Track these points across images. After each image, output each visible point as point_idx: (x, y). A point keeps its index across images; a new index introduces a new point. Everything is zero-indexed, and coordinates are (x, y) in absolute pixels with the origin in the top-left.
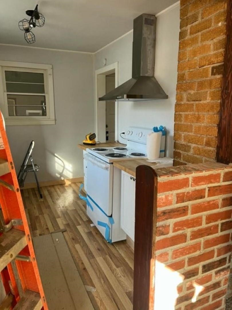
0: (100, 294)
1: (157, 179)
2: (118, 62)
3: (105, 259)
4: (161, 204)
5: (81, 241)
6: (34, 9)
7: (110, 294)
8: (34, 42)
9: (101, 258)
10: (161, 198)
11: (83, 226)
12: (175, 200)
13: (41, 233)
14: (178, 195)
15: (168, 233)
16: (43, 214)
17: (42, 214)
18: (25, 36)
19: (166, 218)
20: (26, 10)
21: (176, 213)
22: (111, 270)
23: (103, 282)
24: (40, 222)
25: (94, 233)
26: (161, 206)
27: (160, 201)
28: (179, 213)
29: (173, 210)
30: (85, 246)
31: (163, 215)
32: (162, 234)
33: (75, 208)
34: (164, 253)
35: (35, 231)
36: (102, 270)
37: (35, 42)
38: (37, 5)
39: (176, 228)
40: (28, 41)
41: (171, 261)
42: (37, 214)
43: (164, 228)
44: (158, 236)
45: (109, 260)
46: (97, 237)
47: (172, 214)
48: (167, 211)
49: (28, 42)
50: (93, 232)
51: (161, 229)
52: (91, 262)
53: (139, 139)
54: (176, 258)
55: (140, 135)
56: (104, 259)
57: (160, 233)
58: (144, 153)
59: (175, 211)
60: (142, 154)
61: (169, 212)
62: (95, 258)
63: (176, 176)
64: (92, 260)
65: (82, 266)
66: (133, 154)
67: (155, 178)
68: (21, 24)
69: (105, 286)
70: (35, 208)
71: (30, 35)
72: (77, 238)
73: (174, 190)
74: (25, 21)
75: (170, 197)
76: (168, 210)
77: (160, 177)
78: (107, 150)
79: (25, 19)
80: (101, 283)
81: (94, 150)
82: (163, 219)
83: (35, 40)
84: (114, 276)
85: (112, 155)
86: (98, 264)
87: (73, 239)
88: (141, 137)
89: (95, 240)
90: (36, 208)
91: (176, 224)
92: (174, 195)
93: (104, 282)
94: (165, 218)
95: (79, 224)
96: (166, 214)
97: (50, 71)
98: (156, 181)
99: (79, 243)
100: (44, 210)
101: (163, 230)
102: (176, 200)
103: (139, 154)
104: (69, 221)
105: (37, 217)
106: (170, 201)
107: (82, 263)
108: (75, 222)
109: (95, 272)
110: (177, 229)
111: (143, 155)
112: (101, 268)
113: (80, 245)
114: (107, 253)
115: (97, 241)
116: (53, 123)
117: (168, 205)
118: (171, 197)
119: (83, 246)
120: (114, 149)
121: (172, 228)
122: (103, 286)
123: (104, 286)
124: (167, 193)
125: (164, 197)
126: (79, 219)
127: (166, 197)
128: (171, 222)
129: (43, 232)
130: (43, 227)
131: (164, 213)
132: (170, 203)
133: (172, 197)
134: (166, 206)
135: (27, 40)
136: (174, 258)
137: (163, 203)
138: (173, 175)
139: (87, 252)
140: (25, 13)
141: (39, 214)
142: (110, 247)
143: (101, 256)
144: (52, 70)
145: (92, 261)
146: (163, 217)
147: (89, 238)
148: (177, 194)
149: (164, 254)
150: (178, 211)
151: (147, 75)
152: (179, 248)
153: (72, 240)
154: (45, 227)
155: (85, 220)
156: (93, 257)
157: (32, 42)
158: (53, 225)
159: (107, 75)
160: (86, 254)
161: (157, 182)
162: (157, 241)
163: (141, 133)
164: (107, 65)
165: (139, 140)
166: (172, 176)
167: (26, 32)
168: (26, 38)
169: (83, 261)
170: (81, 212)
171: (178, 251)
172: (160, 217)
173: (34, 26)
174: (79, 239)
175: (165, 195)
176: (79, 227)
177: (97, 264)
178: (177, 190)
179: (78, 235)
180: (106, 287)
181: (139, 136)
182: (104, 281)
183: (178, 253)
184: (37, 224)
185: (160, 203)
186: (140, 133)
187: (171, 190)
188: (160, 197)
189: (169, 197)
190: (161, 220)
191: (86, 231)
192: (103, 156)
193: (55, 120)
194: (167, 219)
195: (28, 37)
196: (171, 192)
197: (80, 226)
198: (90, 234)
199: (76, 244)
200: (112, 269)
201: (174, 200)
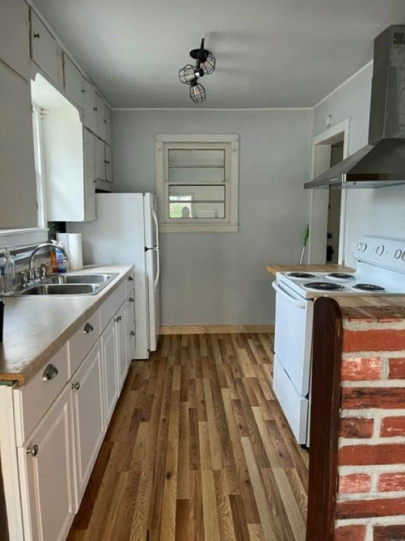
0: (265, 532)
1: (341, 324)
2: (351, 119)
3: (289, 474)
4: (354, 374)
5: (252, 434)
6: (199, 47)
7: (282, 537)
8: (203, 101)
9: (282, 471)
10: (352, 362)
11: (262, 408)
12: (386, 371)
13: (192, 407)
14: (392, 363)
15: (369, 436)
16: (203, 377)
17: (201, 376)
18: (190, 92)
19: (365, 403)
20: (190, 51)
21: (388, 398)
22: (295, 495)
23: (275, 512)
24: (195, 390)
25: (279, 425)
26: (352, 379)
27: (350, 367)
28: (394, 399)
29: (383, 391)
30: (258, 442)
31: (357, 397)
32: (355, 434)
33: (256, 375)
34: (360, 475)
35: (184, 402)
36: (278, 492)
37: (205, 101)
38: (203, 40)
39: (389, 430)
40: (195, 100)
41: (375, 494)
42: (194, 376)
43: (359, 424)
44: (346, 437)
45: (295, 478)
46: (282, 431)
47: (379, 399)
48: (366, 391)
49: (195, 102)
50: (277, 422)
51: (352, 424)
52: (262, 472)
53: (377, 259)
54: (387, 490)
55: (380, 251)
56: (287, 473)
57: (349, 433)
58: (382, 287)
59: (386, 393)
60: (378, 287)
61: (372, 394)
62: (270, 467)
63: (388, 322)
64: (265, 469)
65: (245, 475)
66: (359, 286)
67: (337, 321)
68: (182, 73)
69: (277, 521)
70: (192, 366)
71: (197, 90)
72: (247, 427)
73: (384, 350)
74: (188, 69)
75: (374, 362)
76: (370, 388)
77: (350, 321)
78: (314, 276)
79: (188, 65)
80: (271, 513)
81: (288, 275)
82: (357, 404)
83: (205, 98)
84: (299, 508)
85: (317, 286)
86: (274, 480)
87: (241, 427)
88: (381, 255)
89: (278, 436)
90: (194, 366)
91: (387, 422)
92: (385, 361)
93: (278, 514)
94: (361, 403)
95: (257, 405)
96: (364, 396)
97: (235, 145)
98: (339, 327)
99: (249, 435)
100: (206, 372)
101: (358, 427)
102: (388, 372)
103: (372, 287)
104: (240, 395)
105: (192, 382)
106: (373, 371)
107: (247, 471)
108: (251, 400)
109: (266, 492)
110: (392, 431)
111: (380, 289)
112: (277, 488)
113: (250, 439)
114: (295, 465)
115: (281, 440)
116: (236, 229)
117: (369, 378)
118: (376, 364)
119: (255, 442)
120: (329, 275)
121: (380, 428)
122: (273, 520)
123: (275, 520)
124: (367, 355)
125: (358, 360)
126: (258, 395)
127: (365, 362)
128: (378, 415)
129: (195, 407)
130: (198, 398)
131: (360, 393)
132: (375, 376)
133: (380, 363)
134: (364, 379)
135: (194, 98)
136: (383, 489)
137: (358, 373)
138: (381, 320)
139: (258, 454)
140: (189, 54)
141: (197, 377)
142: (302, 455)
143: (282, 467)
144: (238, 143)
145: (264, 471)
146: (358, 400)
147: (268, 430)
148: (391, 360)
149: (359, 477)
150: (394, 395)
151: (396, 136)
152: (396, 471)
153: (239, 428)
154: (200, 399)
155: (268, 398)
156: (268, 465)
157: (201, 100)
158: (213, 397)
159: (333, 144)
160: (256, 457)
161: (342, 330)
162: (344, 447)
163: (382, 248)
164: (332, 126)
165: (377, 261)
166: (378, 322)
167: (192, 86)
168: (192, 95)
169: (249, 467)
170: (265, 384)
171: (393, 478)
172: (351, 401)
173: (202, 75)
174: (251, 429)
175: (361, 358)
176: (255, 409)
177: (272, 480)
178: (390, 350)
179: (250, 422)
180: (278, 523)
181: (377, 252)
182: (277, 510)
183: (392, 480)
184: (190, 392)
185: (350, 373)
186: (379, 247)
187: (376, 349)
188: (351, 360)
189: (370, 363)
190: (352, 405)
191: (267, 417)
192: (300, 286)
193: (239, 224)
194: (366, 406)
195: (195, 94)
196: (375, 354)
197: (258, 407)
198: (271, 423)
199: (243, 436)
200: (297, 495)
201: (384, 370)
